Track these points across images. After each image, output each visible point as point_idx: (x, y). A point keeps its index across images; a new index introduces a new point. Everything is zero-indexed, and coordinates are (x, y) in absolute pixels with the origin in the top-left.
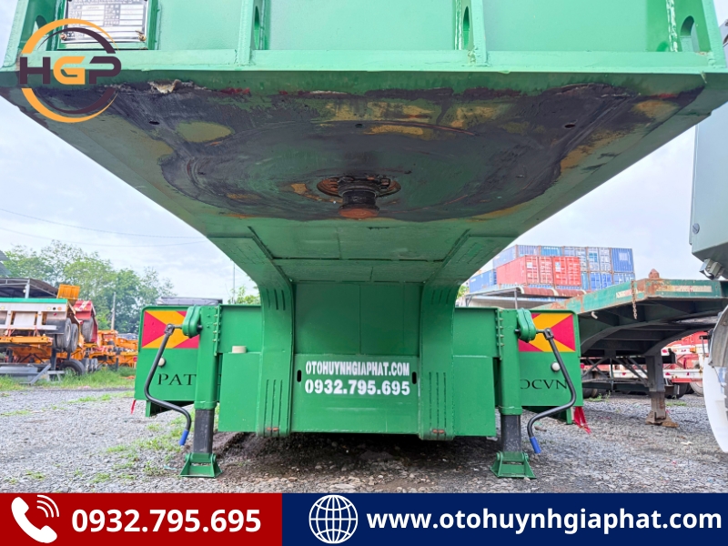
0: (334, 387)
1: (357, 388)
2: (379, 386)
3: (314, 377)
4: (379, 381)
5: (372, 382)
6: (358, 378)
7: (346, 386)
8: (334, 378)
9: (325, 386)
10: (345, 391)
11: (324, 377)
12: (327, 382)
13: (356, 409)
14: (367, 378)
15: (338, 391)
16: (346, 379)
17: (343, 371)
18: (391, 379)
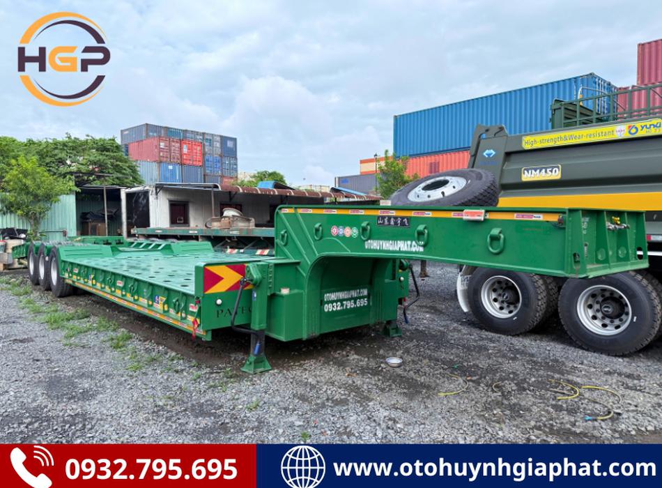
0: (337, 306)
1: (346, 306)
2: (355, 303)
3: (328, 302)
4: (355, 299)
5: (353, 301)
6: (347, 300)
7: (342, 305)
8: (336, 301)
9: (333, 307)
10: (342, 308)
11: (332, 302)
12: (335, 304)
13: (345, 317)
14: (349, 299)
15: (339, 308)
16: (341, 301)
17: (341, 297)
18: (360, 298)
